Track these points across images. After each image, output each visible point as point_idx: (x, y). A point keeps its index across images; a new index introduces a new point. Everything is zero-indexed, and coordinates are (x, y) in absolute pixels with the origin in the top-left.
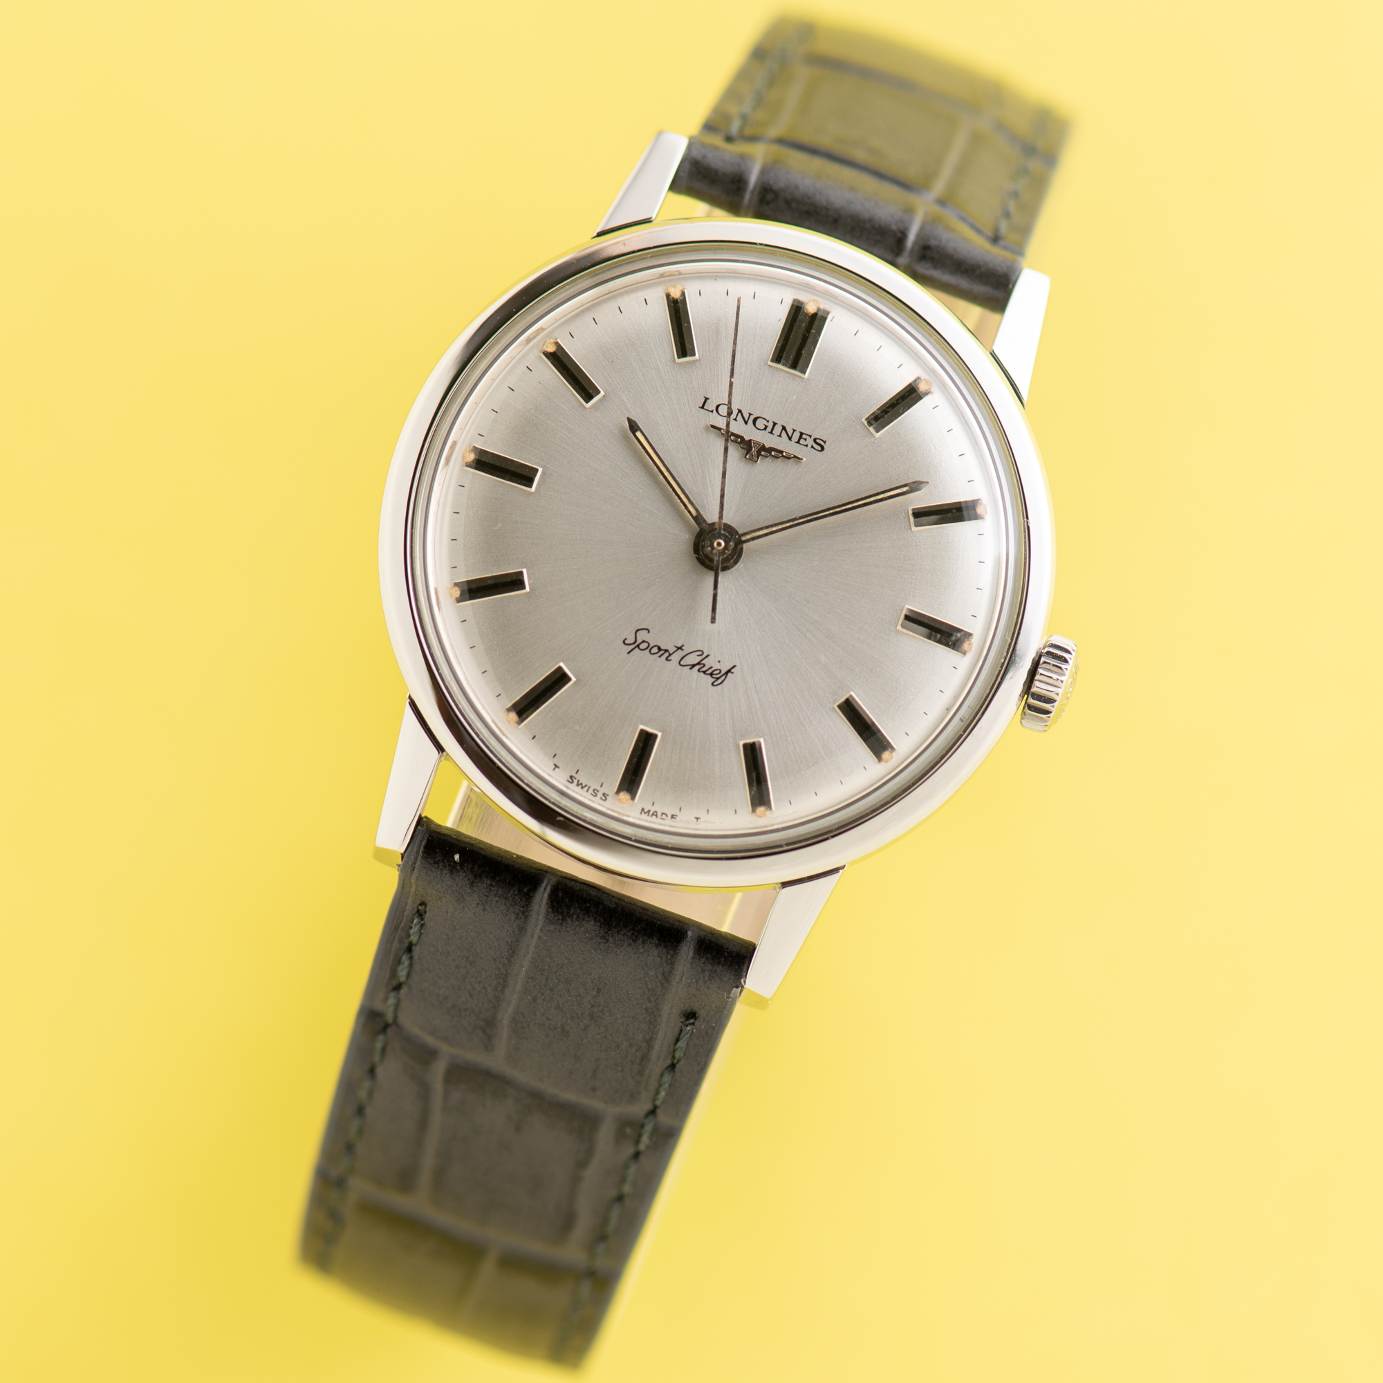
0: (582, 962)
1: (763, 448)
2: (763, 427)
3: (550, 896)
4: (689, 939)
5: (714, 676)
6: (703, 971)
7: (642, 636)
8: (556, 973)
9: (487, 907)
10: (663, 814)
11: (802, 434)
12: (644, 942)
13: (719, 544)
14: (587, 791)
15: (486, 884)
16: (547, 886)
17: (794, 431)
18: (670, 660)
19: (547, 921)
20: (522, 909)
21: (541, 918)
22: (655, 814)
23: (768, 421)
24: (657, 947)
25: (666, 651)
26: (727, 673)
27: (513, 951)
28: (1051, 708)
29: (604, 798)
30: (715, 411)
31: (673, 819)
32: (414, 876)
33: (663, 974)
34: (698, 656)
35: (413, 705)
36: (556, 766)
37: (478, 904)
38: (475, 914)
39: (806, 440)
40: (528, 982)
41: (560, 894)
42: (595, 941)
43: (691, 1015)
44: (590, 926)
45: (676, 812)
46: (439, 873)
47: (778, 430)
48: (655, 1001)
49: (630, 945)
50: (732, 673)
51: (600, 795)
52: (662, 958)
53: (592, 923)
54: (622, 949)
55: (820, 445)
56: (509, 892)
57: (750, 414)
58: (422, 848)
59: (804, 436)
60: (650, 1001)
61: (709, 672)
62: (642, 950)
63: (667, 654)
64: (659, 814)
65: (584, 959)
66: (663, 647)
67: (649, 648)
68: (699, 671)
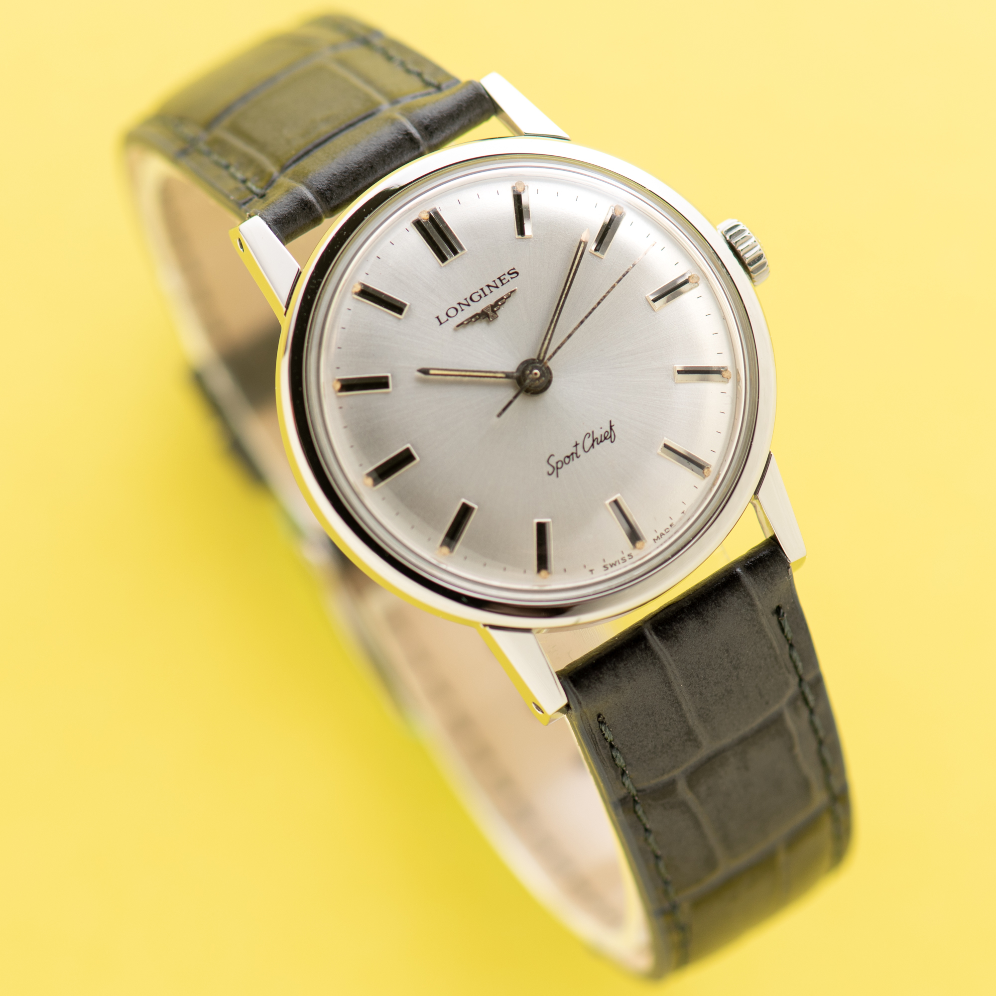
0: (706, 646)
1: (493, 307)
2: (479, 298)
3: (657, 635)
4: (742, 574)
5: (608, 437)
6: (766, 580)
7: (553, 461)
8: (699, 668)
9: (635, 677)
10: (665, 530)
11: (499, 278)
12: (724, 601)
13: (536, 374)
14: (619, 563)
15: (622, 667)
16: (649, 632)
17: (494, 281)
18: (580, 456)
19: (670, 648)
20: (652, 658)
21: (665, 650)
22: (662, 534)
23: (477, 292)
24: (733, 595)
25: (572, 454)
26: (611, 429)
27: (668, 683)
28: (765, 260)
29: (630, 557)
30: (449, 318)
31: (673, 526)
32: (584, 707)
33: (749, 604)
34: (589, 437)
35: (493, 627)
36: (591, 571)
37: (629, 682)
38: (631, 688)
39: (504, 279)
40: (690, 689)
41: (661, 628)
42: (702, 630)
43: (778, 611)
44: (691, 625)
45: (670, 522)
46: (595, 690)
47: (486, 290)
48: (757, 623)
49: (719, 610)
50: (613, 426)
51: (627, 559)
52: (741, 598)
53: (691, 622)
54: (718, 617)
55: (514, 273)
56: (637, 657)
57: (466, 299)
58: (574, 688)
59: (502, 278)
60: (755, 626)
61: (603, 438)
62: (728, 606)
63: (575, 455)
64: (664, 532)
65: (706, 644)
66: (569, 454)
67: (563, 462)
68: (598, 444)
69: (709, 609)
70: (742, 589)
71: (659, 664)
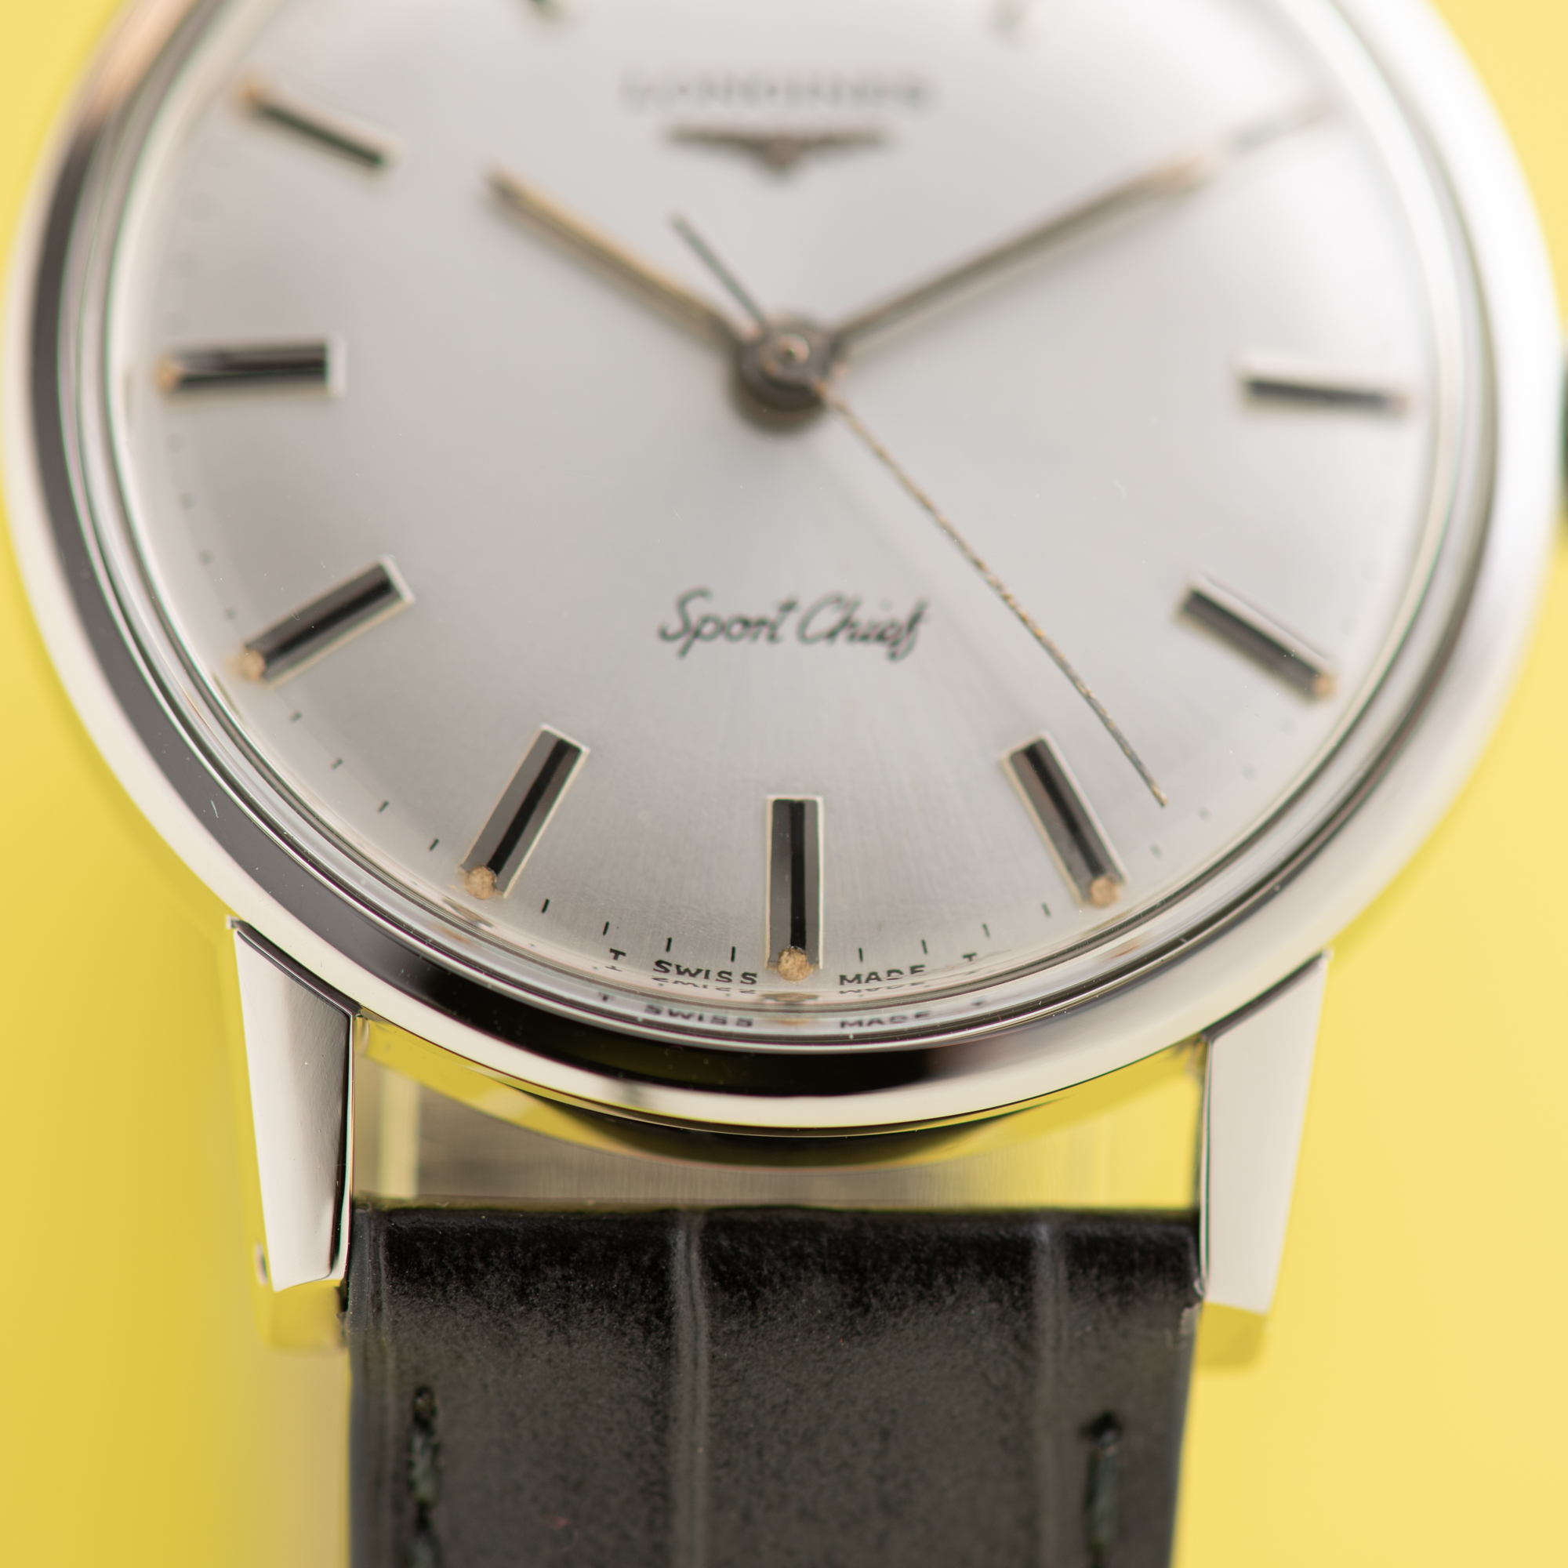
0: (827, 1378)
3: (705, 1252)
4: (1045, 1251)
5: (887, 639)
6: (1101, 1297)
7: (697, 609)
8: (775, 1429)
9: (573, 1332)
10: (890, 972)
12: (950, 1281)
14: (706, 977)
15: (554, 1280)
16: (688, 1239)
18: (778, 640)
19: (718, 1314)
20: (652, 1307)
21: (702, 1310)
22: (874, 976)
25: (761, 623)
26: (912, 623)
27: (662, 1415)
29: (749, 981)
31: (918, 974)
32: (385, 1326)
33: (1016, 1337)
34: (837, 608)
35: (252, 934)
36: (618, 951)
37: (550, 1334)
38: (549, 1361)
40: (719, 1479)
41: (725, 1243)
42: (840, 1319)
43: (1103, 1425)
44: (816, 1288)
45: (918, 958)
46: (439, 1295)
48: (1018, 1413)
49: (920, 1297)
50: (924, 619)
51: (736, 977)
52: (1000, 1302)
54: (905, 1314)
56: (611, 1279)
58: (381, 1250)
60: (1005, 1418)
61: (873, 634)
62: (950, 1300)
63: (766, 630)
64: (882, 975)
65: (829, 1370)
66: (752, 614)
67: (723, 629)
68: (852, 637)
69: (894, 1276)
70: (1019, 1280)
71: (664, 1337)
